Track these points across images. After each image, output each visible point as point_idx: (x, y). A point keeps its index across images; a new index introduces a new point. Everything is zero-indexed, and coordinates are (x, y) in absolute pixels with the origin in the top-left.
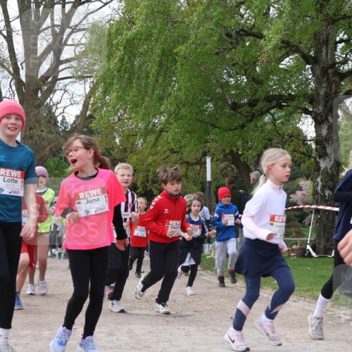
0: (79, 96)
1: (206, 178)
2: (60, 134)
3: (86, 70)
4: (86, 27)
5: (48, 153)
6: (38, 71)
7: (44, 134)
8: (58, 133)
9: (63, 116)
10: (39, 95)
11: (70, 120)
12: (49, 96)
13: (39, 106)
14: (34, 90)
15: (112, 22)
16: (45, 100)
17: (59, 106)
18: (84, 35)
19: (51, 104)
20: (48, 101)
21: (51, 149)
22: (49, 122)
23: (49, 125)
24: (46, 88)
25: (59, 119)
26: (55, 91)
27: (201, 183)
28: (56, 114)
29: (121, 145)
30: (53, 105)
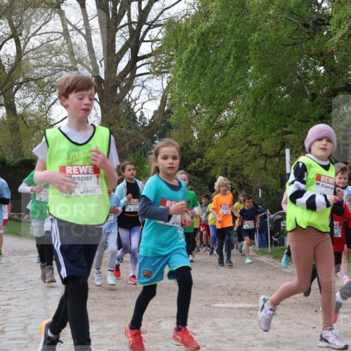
0: (157, 91)
1: (285, 170)
2: (139, 130)
3: (163, 66)
4: (162, 22)
5: (127, 149)
6: (117, 68)
7: (123, 130)
8: (137, 128)
9: (141, 112)
10: (118, 92)
11: (149, 115)
12: (127, 92)
13: (118, 103)
14: (113, 87)
15: (188, 17)
16: (124, 97)
17: (137, 102)
18: (160, 30)
19: (130, 100)
20: (127, 97)
21: (130, 145)
22: (127, 118)
23: (128, 121)
24: (124, 85)
25: (138, 115)
26: (134, 87)
27: (281, 176)
28: (135, 111)
29: (199, 139)
30: (132, 101)
